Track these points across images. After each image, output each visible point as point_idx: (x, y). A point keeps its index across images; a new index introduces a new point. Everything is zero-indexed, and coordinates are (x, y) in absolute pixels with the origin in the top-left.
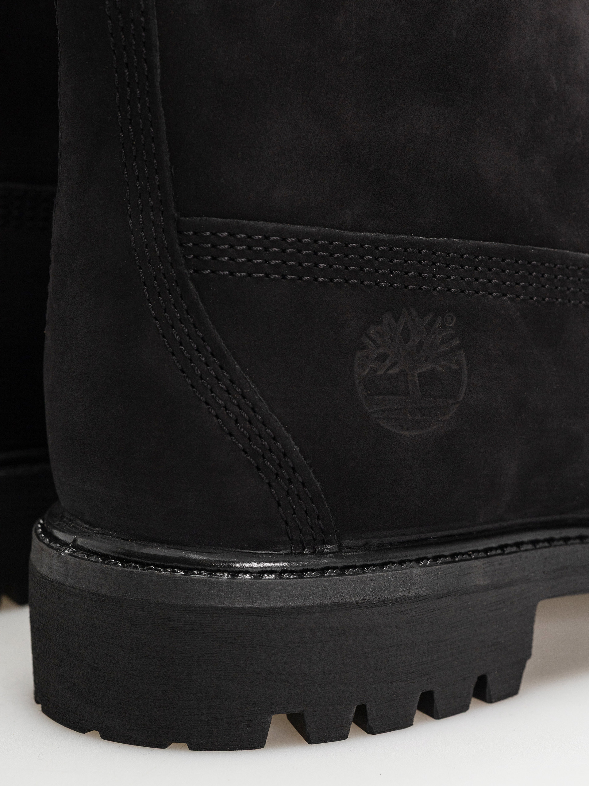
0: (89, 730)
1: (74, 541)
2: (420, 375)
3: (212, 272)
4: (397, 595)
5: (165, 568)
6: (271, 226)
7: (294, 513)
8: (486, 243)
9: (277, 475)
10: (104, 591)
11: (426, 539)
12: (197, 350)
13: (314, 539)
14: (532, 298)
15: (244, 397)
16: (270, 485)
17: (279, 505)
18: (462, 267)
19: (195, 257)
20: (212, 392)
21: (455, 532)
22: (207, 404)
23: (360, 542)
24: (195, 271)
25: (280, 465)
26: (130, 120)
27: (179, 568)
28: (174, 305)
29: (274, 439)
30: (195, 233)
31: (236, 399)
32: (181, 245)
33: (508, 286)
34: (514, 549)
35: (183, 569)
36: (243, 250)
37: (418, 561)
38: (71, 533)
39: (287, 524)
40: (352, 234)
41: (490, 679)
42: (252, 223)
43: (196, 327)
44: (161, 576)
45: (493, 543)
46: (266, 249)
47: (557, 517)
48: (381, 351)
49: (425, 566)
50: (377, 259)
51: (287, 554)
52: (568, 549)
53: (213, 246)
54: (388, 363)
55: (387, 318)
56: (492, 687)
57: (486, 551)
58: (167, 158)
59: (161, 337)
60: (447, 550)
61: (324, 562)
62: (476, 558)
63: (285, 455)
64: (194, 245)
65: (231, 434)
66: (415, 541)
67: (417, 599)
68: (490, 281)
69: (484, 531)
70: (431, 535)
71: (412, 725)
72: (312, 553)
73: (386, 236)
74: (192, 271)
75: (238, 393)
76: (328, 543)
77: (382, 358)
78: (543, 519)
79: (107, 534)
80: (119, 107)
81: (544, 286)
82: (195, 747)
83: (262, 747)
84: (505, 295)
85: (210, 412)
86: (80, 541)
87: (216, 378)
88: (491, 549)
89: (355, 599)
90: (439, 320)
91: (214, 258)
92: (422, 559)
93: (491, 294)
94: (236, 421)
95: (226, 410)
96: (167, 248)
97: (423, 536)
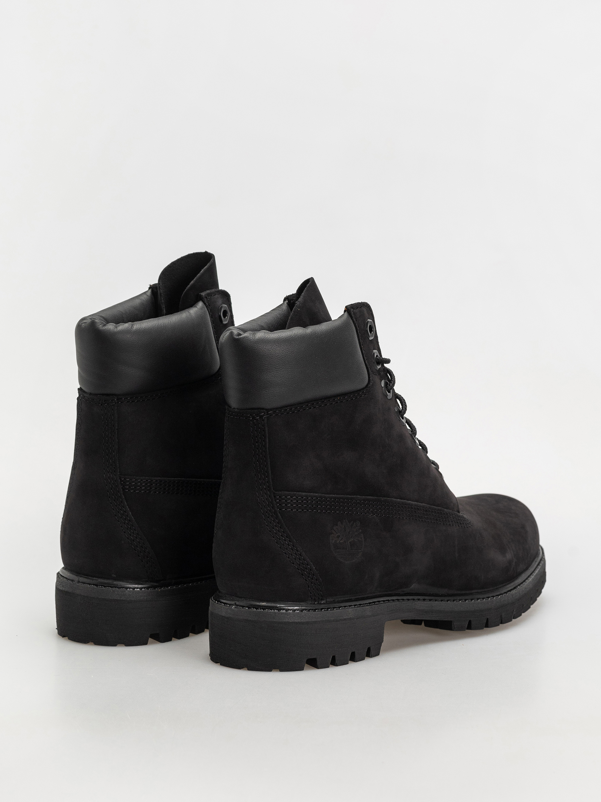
0: (242, 668)
1: (235, 603)
2: (350, 543)
3: (285, 509)
4: (345, 617)
5: (271, 610)
6: (304, 494)
7: (313, 590)
8: (368, 497)
9: (308, 577)
10: (250, 619)
11: (351, 599)
12: (282, 536)
13: (319, 599)
14: (383, 515)
15: (297, 551)
16: (306, 580)
17: (309, 587)
18: (361, 505)
19: (280, 505)
20: (287, 550)
21: (360, 597)
22: (285, 554)
23: (332, 600)
24: (280, 509)
25: (309, 573)
26: (258, 460)
27: (276, 610)
28: (273, 521)
29: (307, 565)
30: (280, 497)
31: (295, 551)
32: (275, 501)
33: (375, 511)
34: (378, 603)
35: (277, 610)
36: (295, 502)
37: (350, 606)
38: (233, 601)
39: (311, 593)
40: (328, 495)
41: (371, 649)
42: (298, 493)
43: (281, 528)
44: (270, 612)
45: (371, 601)
46: (302, 502)
47: (390, 592)
48: (338, 535)
49: (352, 608)
50: (335, 504)
51: (310, 604)
52: (394, 603)
53: (286, 501)
54: (340, 539)
55: (339, 523)
56: (372, 652)
57: (370, 603)
58: (270, 472)
59: (269, 532)
60: (358, 603)
61: (322, 606)
62: (367, 606)
63: (311, 570)
64: (279, 501)
65: (293, 564)
66: (348, 600)
67: (350, 619)
68: (370, 510)
69: (368, 597)
70: (353, 598)
71: (348, 664)
72: (318, 603)
73: (338, 496)
74: (279, 510)
75: (295, 549)
76: (323, 600)
77: (338, 537)
78: (386, 593)
79: (247, 600)
80: (253, 456)
81: (386, 511)
82: (281, 670)
83: (303, 670)
84: (374, 515)
85: (286, 556)
86: (237, 603)
87: (288, 545)
88: (371, 603)
89: (332, 619)
90: (355, 523)
91: (286, 505)
92: (351, 606)
93: (370, 514)
94: (295, 559)
95: (292, 555)
96: (271, 502)
97: (350, 598)
